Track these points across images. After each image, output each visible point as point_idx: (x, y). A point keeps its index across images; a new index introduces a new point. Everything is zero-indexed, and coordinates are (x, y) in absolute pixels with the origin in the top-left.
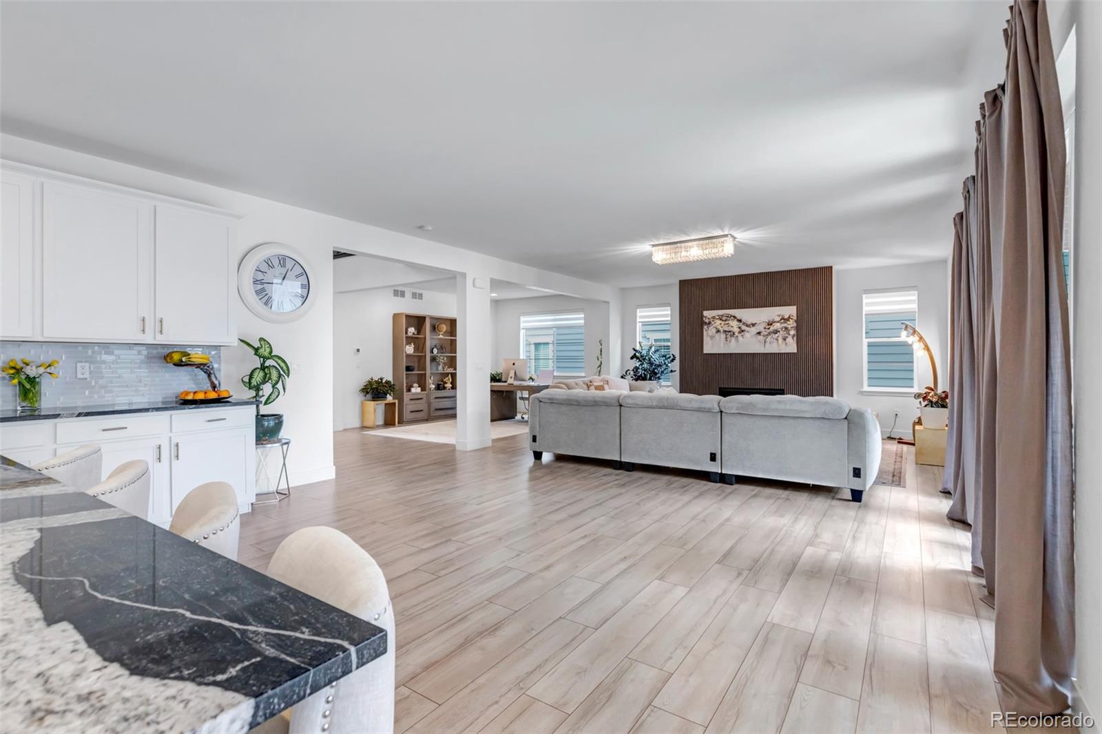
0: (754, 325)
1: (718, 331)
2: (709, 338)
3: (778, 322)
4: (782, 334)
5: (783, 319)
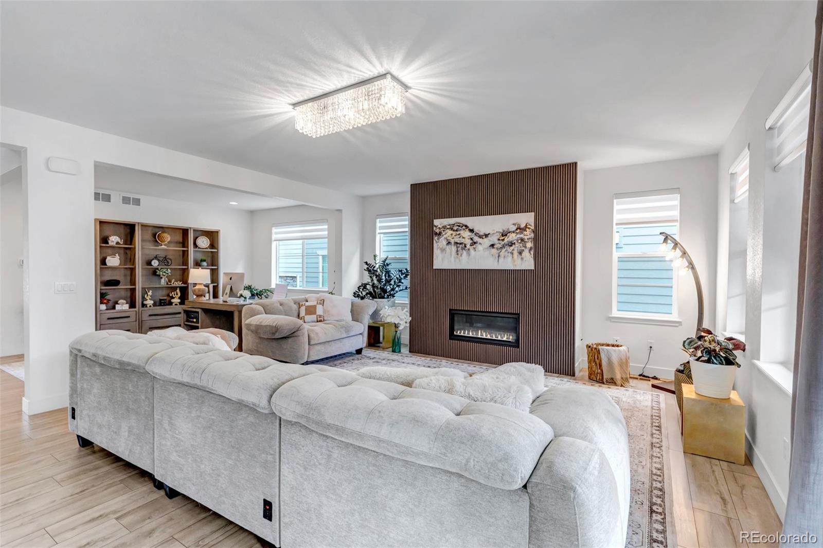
0: (486, 236)
1: (449, 243)
2: (439, 251)
3: (514, 232)
4: (517, 246)
5: (519, 228)
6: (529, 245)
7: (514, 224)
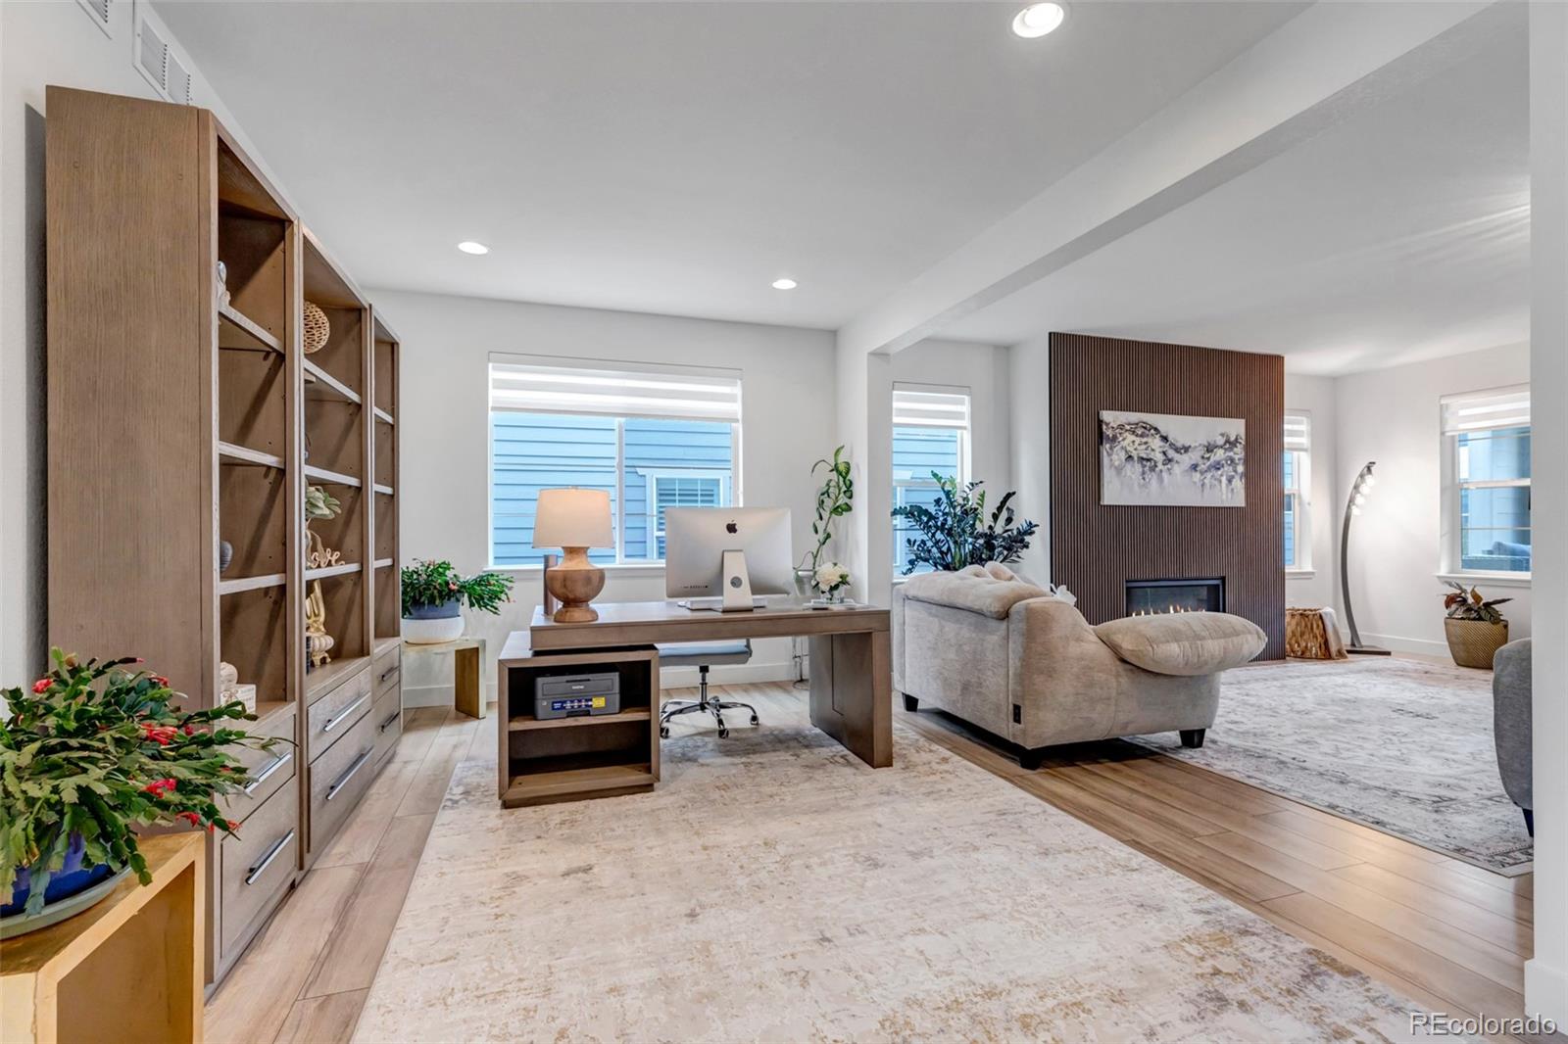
0: (1186, 449)
1: (1130, 458)
2: (1113, 472)
3: (1222, 448)
4: (1228, 469)
5: (1228, 441)
6: (1241, 469)
7: (1222, 435)
